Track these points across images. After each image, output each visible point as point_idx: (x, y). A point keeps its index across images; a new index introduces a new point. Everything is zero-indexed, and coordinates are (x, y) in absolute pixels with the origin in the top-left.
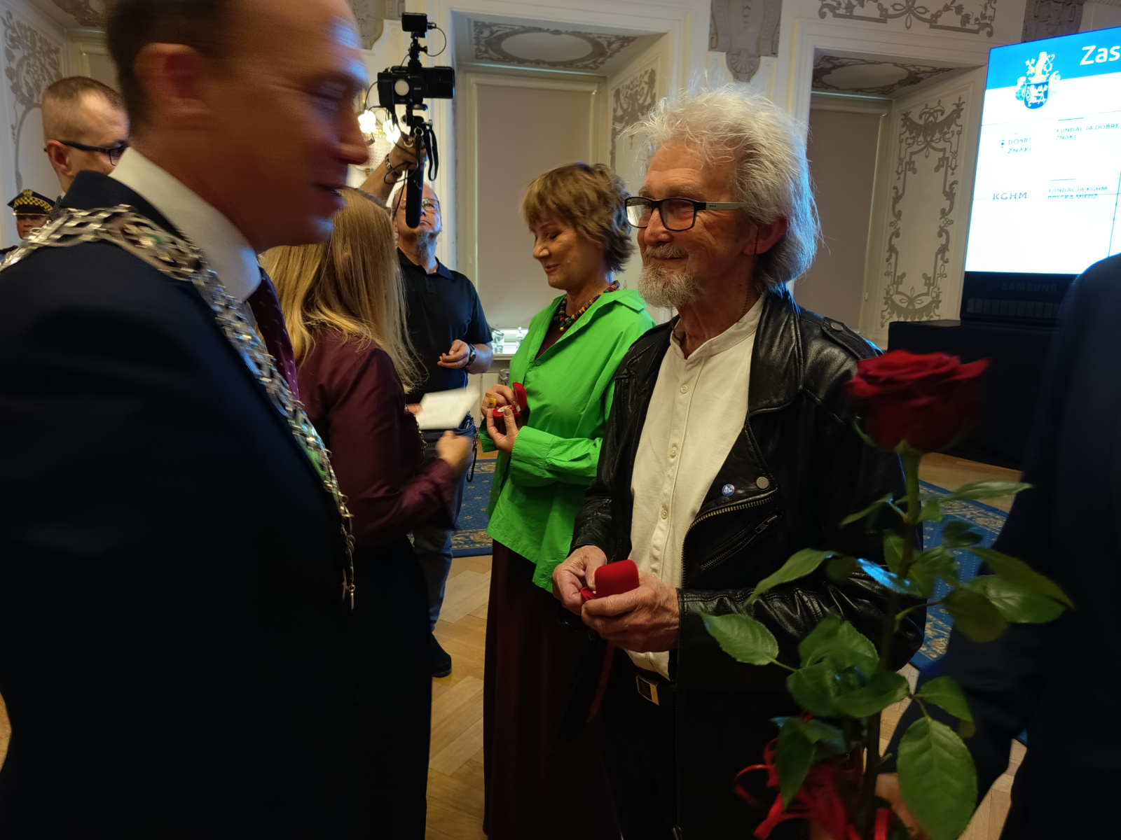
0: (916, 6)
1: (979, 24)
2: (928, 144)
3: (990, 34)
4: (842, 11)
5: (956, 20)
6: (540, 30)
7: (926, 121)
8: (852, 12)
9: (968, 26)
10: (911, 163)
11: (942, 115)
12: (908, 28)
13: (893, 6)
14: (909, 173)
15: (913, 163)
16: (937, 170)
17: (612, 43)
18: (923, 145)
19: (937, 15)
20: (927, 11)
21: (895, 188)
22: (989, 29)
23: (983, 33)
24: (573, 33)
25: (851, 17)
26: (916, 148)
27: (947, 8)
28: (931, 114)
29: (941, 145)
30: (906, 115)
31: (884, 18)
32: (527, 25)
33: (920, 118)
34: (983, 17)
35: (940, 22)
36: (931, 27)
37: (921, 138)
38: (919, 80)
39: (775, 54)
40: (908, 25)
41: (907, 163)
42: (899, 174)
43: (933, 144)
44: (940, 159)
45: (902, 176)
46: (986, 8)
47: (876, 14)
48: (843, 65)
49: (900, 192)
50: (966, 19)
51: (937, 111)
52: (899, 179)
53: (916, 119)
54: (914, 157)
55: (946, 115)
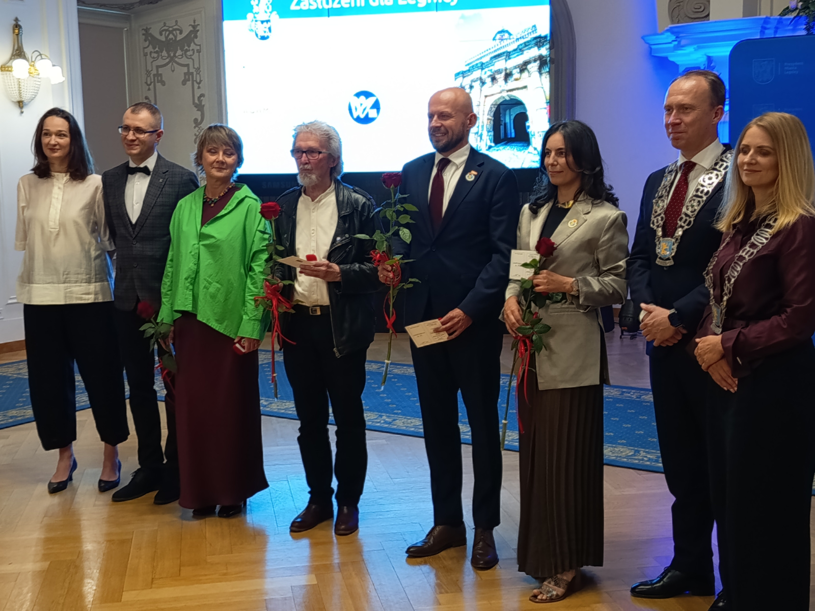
2: (172, 59)
7: (166, 38)
10: (158, 75)
11: (181, 33)
14: (158, 85)
15: (161, 75)
16: (184, 83)
18: (168, 60)
26: (160, 62)
28: (171, 32)
29: (184, 61)
30: (146, 30)
33: (161, 34)
37: (164, 53)
38: (157, 2)
41: (154, 75)
42: (148, 85)
43: (176, 59)
44: (185, 74)
45: (152, 87)
51: (176, 30)
52: (149, 89)
53: (157, 36)
54: (161, 71)
55: (185, 34)
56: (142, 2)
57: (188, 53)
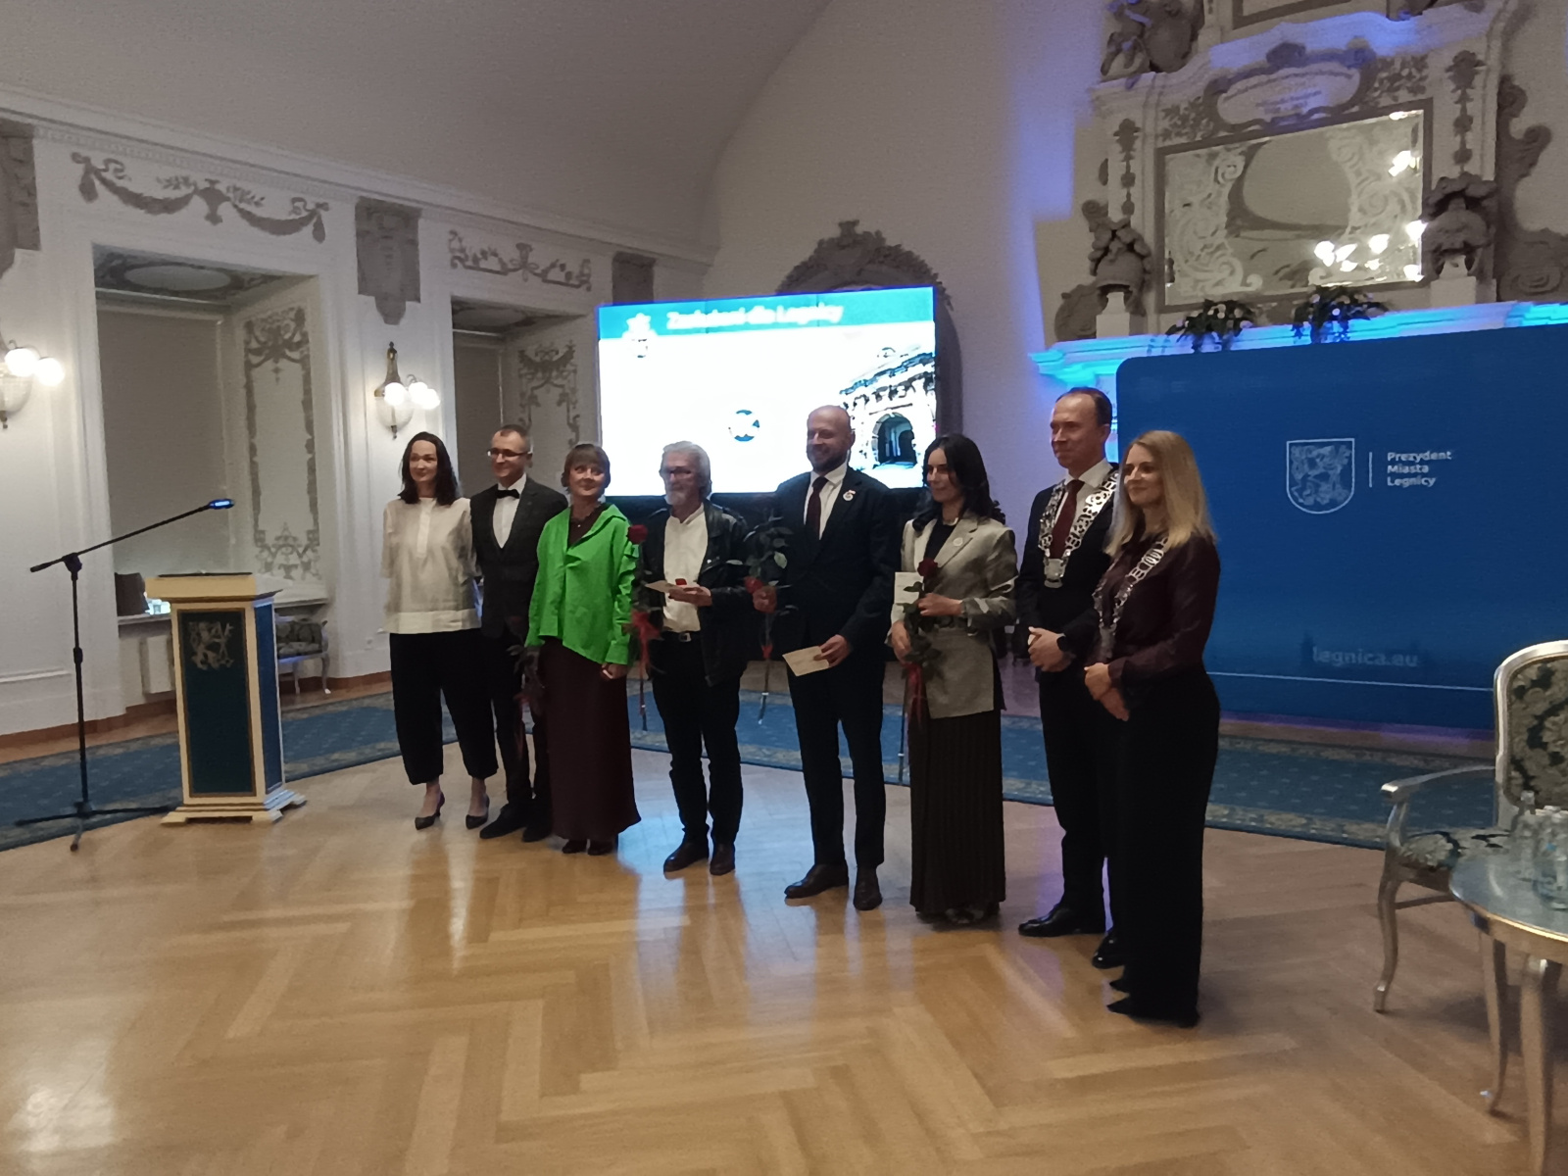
0: (529, 261)
1: (580, 280)
2: (547, 381)
3: (589, 289)
4: (471, 263)
5: (561, 277)
6: (181, 264)
7: (541, 358)
8: (478, 264)
9: (571, 282)
10: (533, 397)
11: (557, 353)
12: (525, 280)
13: (512, 263)
14: (533, 406)
15: (536, 397)
17: (256, 279)
18: (543, 382)
19: (546, 272)
22: (587, 285)
23: (584, 287)
25: (478, 268)
27: (553, 266)
28: (547, 353)
29: (559, 381)
31: (504, 271)
32: (168, 259)
33: (537, 356)
34: (582, 274)
35: (550, 276)
36: (543, 280)
38: (534, 323)
40: (525, 278)
41: (529, 397)
43: (552, 381)
44: (561, 395)
46: (583, 267)
47: (497, 268)
50: (569, 275)
51: (553, 351)
52: (524, 411)
54: (536, 392)
55: (561, 354)
56: (517, 324)
57: (565, 374)
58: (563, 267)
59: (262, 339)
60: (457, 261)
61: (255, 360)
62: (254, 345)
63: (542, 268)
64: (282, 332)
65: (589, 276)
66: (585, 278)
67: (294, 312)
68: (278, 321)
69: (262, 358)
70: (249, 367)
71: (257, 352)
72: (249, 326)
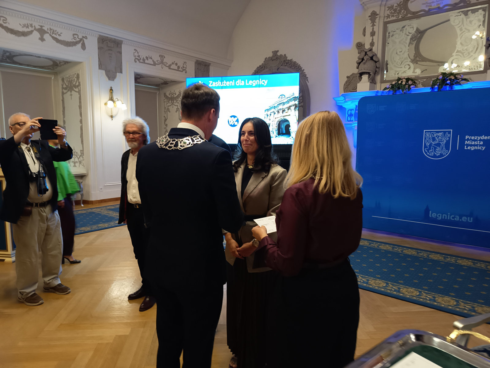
0: (164, 61)
1: (182, 69)
2: (173, 104)
3: (186, 72)
4: (141, 61)
5: (176, 68)
6: (32, 55)
7: (171, 96)
8: (145, 62)
9: (179, 70)
10: (168, 109)
11: (176, 95)
12: (162, 68)
13: (157, 61)
14: (168, 112)
15: (169, 109)
16: (176, 112)
17: (61, 63)
18: (171, 104)
19: (170, 65)
20: (167, 64)
21: (164, 117)
22: (185, 71)
23: (184, 72)
24: (46, 58)
25: (145, 63)
26: (169, 104)
27: (173, 64)
28: (173, 94)
29: (177, 104)
30: (165, 93)
31: (154, 64)
32: (26, 53)
33: (169, 95)
34: (184, 67)
35: (171, 67)
36: (169, 69)
37: (170, 102)
38: (167, 84)
39: (121, 72)
40: (162, 67)
41: (167, 109)
42: (165, 112)
43: (174, 104)
44: (177, 109)
45: (166, 113)
46: (184, 64)
47: (152, 63)
48: (143, 77)
49: (166, 118)
50: (179, 67)
51: (174, 93)
52: (165, 114)
53: (168, 95)
54: (169, 107)
55: (177, 95)
56: (162, 84)
57: (178, 102)
58: (176, 64)
59: (67, 84)
60: (136, 60)
61: (65, 91)
62: (65, 86)
63: (169, 64)
64: (73, 82)
65: (186, 68)
66: (184, 68)
67: (76, 75)
68: (72, 78)
69: (67, 90)
70: (63, 93)
71: (66, 89)
72: (63, 80)
